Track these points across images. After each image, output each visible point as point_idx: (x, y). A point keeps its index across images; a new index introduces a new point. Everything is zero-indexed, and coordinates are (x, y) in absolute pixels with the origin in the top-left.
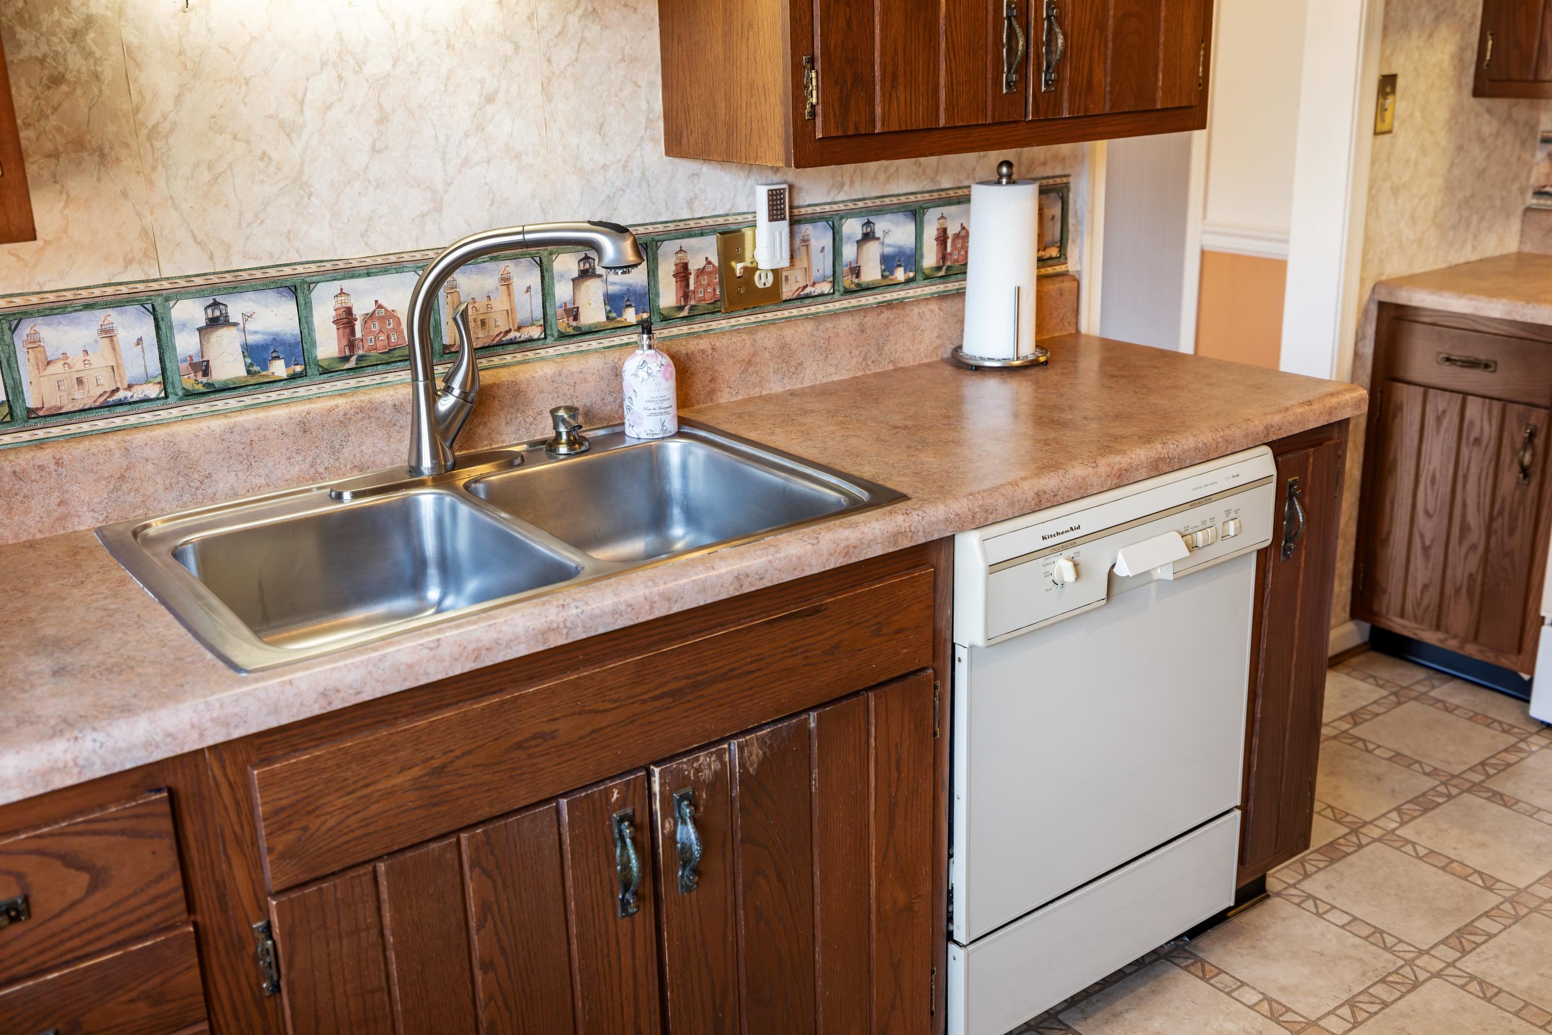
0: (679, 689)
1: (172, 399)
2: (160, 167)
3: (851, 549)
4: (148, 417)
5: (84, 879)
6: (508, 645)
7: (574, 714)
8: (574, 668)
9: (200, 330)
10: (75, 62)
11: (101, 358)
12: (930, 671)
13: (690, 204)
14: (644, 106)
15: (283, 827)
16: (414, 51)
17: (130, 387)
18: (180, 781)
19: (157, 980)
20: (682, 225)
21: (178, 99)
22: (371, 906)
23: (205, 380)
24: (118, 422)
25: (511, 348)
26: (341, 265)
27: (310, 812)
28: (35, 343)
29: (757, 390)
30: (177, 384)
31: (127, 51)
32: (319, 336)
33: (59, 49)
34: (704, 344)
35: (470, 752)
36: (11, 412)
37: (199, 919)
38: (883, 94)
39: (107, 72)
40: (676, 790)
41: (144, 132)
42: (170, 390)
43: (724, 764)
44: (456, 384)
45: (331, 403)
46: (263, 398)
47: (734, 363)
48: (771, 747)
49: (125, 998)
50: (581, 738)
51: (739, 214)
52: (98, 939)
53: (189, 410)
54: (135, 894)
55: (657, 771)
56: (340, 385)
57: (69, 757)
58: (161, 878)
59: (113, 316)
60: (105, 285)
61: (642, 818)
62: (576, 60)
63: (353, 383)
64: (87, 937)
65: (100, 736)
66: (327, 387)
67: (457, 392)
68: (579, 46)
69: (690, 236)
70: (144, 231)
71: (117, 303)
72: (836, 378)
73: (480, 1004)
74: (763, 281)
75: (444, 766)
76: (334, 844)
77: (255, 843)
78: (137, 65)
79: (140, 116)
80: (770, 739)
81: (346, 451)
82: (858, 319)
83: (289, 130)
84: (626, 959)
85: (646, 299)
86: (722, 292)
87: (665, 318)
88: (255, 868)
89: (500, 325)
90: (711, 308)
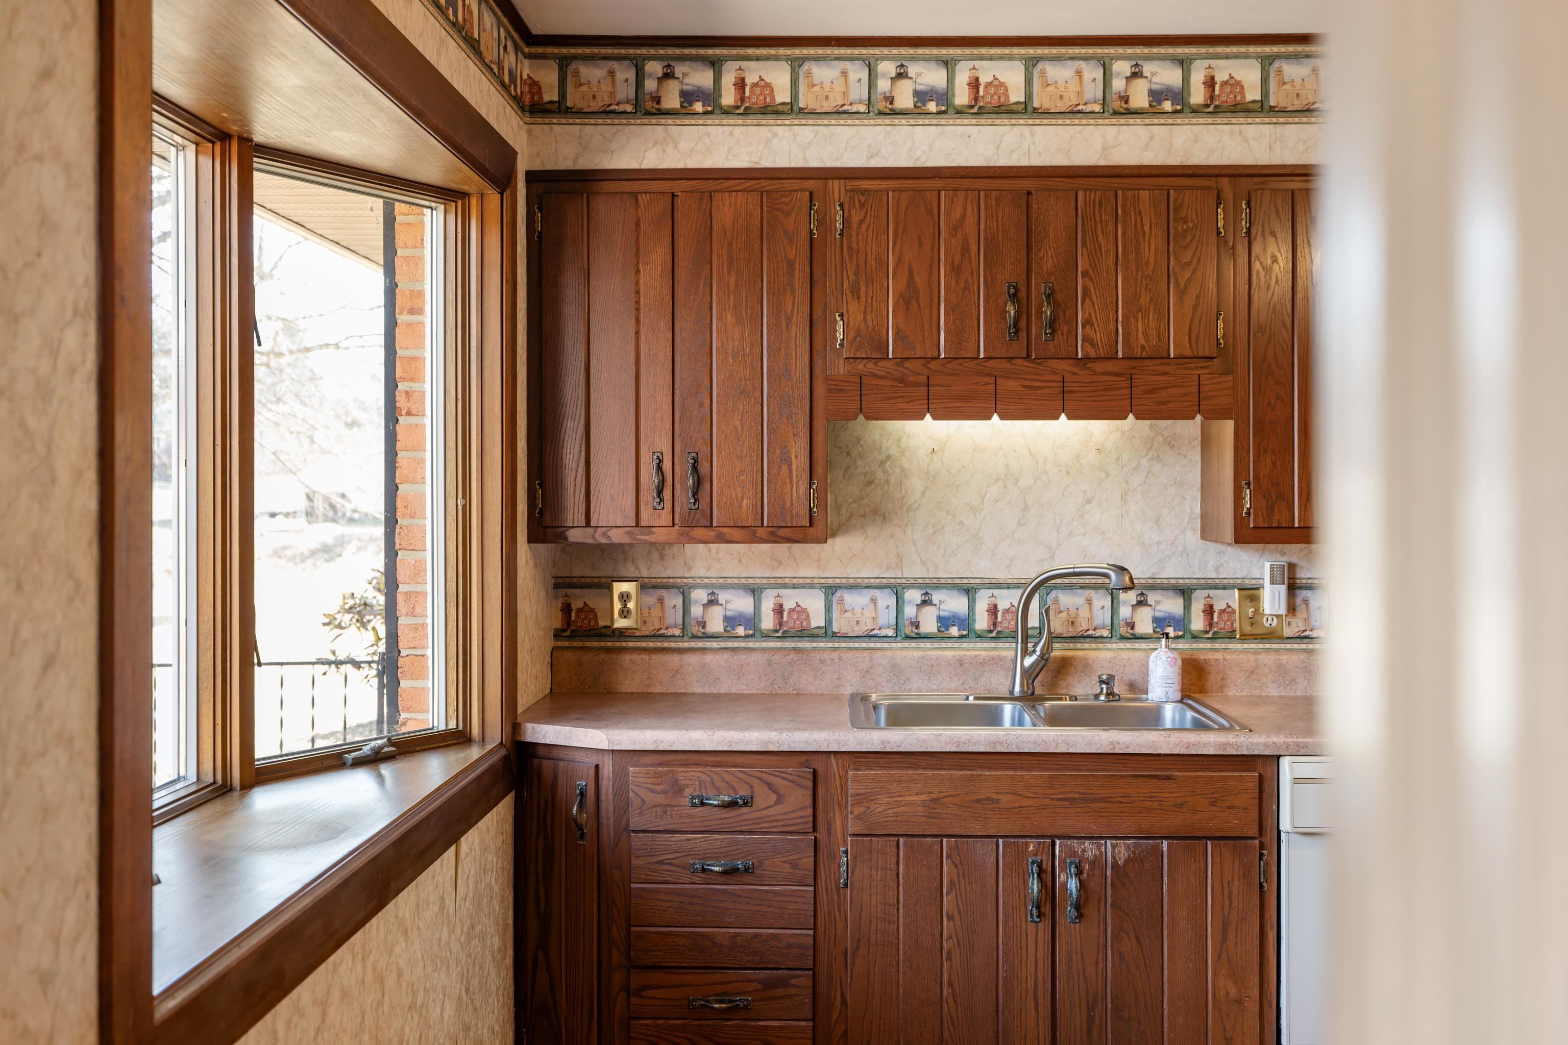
0: (1074, 799)
1: (899, 638)
2: (910, 525)
3: (1191, 746)
4: (886, 645)
5: (775, 797)
6: (974, 744)
7: (1011, 793)
8: (1014, 768)
9: (917, 605)
10: (880, 475)
11: (869, 613)
12: (1257, 842)
13: (1217, 569)
14: (1188, 510)
15: (858, 803)
16: (1047, 475)
17: (880, 629)
18: (820, 767)
19: (795, 857)
20: (1210, 581)
21: (923, 493)
22: (894, 859)
23: (916, 631)
24: (872, 645)
25: (1089, 640)
26: (994, 581)
27: (872, 800)
28: (841, 601)
29: (1258, 691)
30: (902, 631)
31: (904, 471)
32: (977, 617)
33: (874, 469)
34: (1219, 656)
35: (952, 796)
36: (826, 633)
37: (818, 836)
38: (1300, 505)
39: (893, 480)
40: (1071, 856)
41: (905, 508)
42: (898, 633)
43: (1101, 853)
44: (1038, 649)
45: (977, 653)
46: (944, 645)
47: (1240, 671)
48: (1134, 852)
49: (782, 859)
50: (1013, 808)
51: (1253, 579)
52: (775, 827)
53: (906, 645)
54: (793, 812)
55: (1058, 842)
56: (986, 645)
57: (776, 738)
58: (804, 808)
59: (877, 593)
60: (876, 578)
61: (1047, 866)
62: (1144, 483)
63: (993, 645)
64: (772, 824)
65: (790, 734)
66: (979, 645)
67: (1038, 653)
68: (1147, 475)
69: (1216, 588)
70: (898, 554)
71: (880, 587)
73: (945, 937)
74: (1269, 623)
75: (938, 799)
76: (881, 820)
77: (846, 808)
78: (907, 477)
79: (904, 500)
80: (1134, 847)
81: (982, 680)
83: (974, 510)
84: (1031, 948)
85: (1182, 623)
86: (1237, 625)
87: (1195, 637)
88: (845, 820)
89: (1083, 626)
90: (1229, 635)
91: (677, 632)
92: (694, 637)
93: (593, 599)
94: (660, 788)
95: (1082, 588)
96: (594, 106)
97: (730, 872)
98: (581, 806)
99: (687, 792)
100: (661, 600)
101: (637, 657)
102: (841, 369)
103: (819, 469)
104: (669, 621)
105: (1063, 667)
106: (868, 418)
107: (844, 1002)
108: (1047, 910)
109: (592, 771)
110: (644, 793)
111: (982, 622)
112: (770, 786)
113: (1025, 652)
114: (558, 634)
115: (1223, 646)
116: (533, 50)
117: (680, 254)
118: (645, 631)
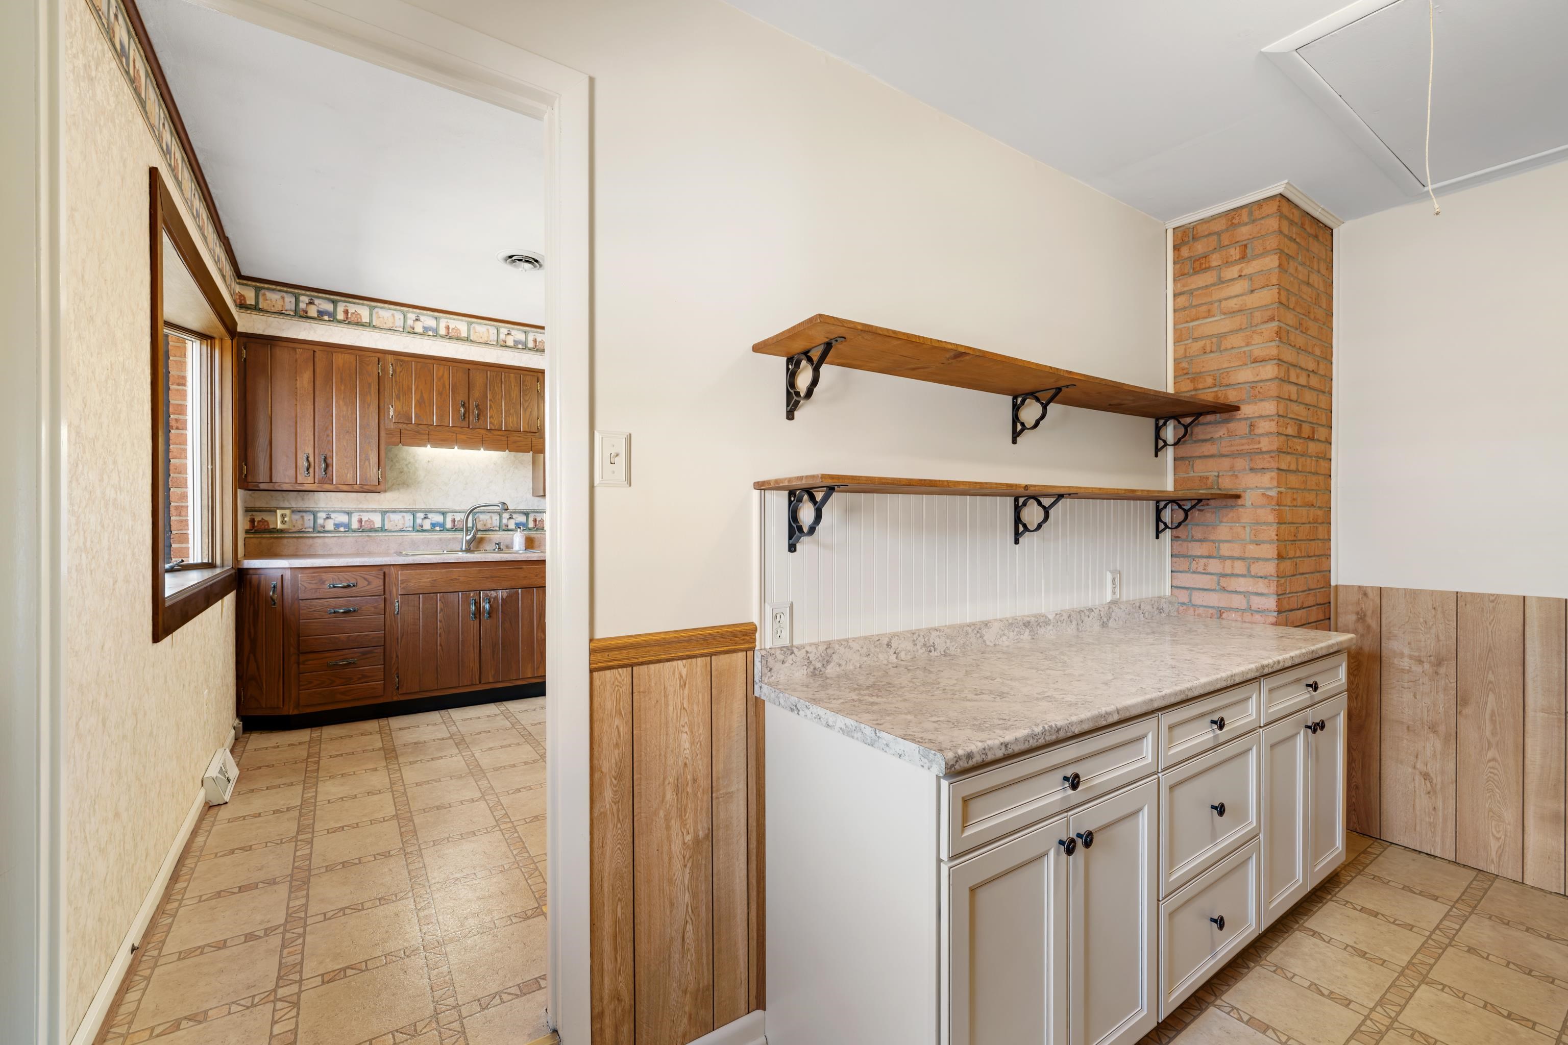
2: (419, 489)
3: (525, 558)
4: (409, 535)
5: (367, 583)
6: (450, 559)
7: (464, 576)
8: (465, 568)
9: (422, 519)
10: (406, 469)
11: (401, 522)
13: (538, 506)
14: (528, 486)
15: (403, 583)
16: (475, 472)
17: (406, 528)
18: (386, 571)
19: (376, 605)
20: (536, 511)
21: (425, 477)
22: (418, 602)
23: (421, 529)
24: (403, 535)
25: (490, 531)
26: (454, 510)
27: (408, 582)
28: (389, 517)
30: (416, 529)
31: (416, 468)
32: (447, 523)
34: (538, 536)
36: (382, 530)
37: (386, 596)
39: (411, 471)
40: (486, 597)
41: (417, 482)
42: (414, 530)
43: (497, 595)
45: (449, 537)
46: (433, 534)
48: (509, 594)
49: (370, 606)
50: (465, 581)
52: (367, 594)
53: (417, 534)
54: (375, 588)
55: (482, 592)
56: (451, 533)
57: (367, 560)
58: (380, 586)
59: (405, 514)
60: (404, 508)
61: (478, 600)
62: (511, 475)
63: (454, 533)
64: (365, 593)
66: (448, 533)
67: (472, 535)
68: (513, 473)
70: (414, 500)
71: (406, 512)
73: (438, 629)
75: (436, 579)
76: (412, 589)
77: (398, 585)
78: (418, 471)
79: (417, 479)
80: (509, 592)
81: (449, 546)
83: (446, 484)
85: (525, 525)
86: (545, 526)
87: (530, 530)
88: (397, 590)
89: (489, 526)
90: (542, 529)
91: (311, 530)
92: (319, 532)
93: (267, 517)
94: (314, 582)
95: (489, 511)
96: (273, 310)
97: (347, 612)
98: (274, 592)
99: (327, 583)
100: (302, 517)
101: (290, 540)
102: (392, 426)
103: (382, 463)
104: (306, 525)
105: (481, 540)
106: (403, 445)
107: (397, 656)
108: (478, 616)
109: (280, 577)
110: (306, 584)
111: (449, 525)
112: (365, 579)
113: (467, 535)
114: (249, 531)
115: (540, 533)
116: (241, 281)
117: (317, 375)
118: (294, 530)
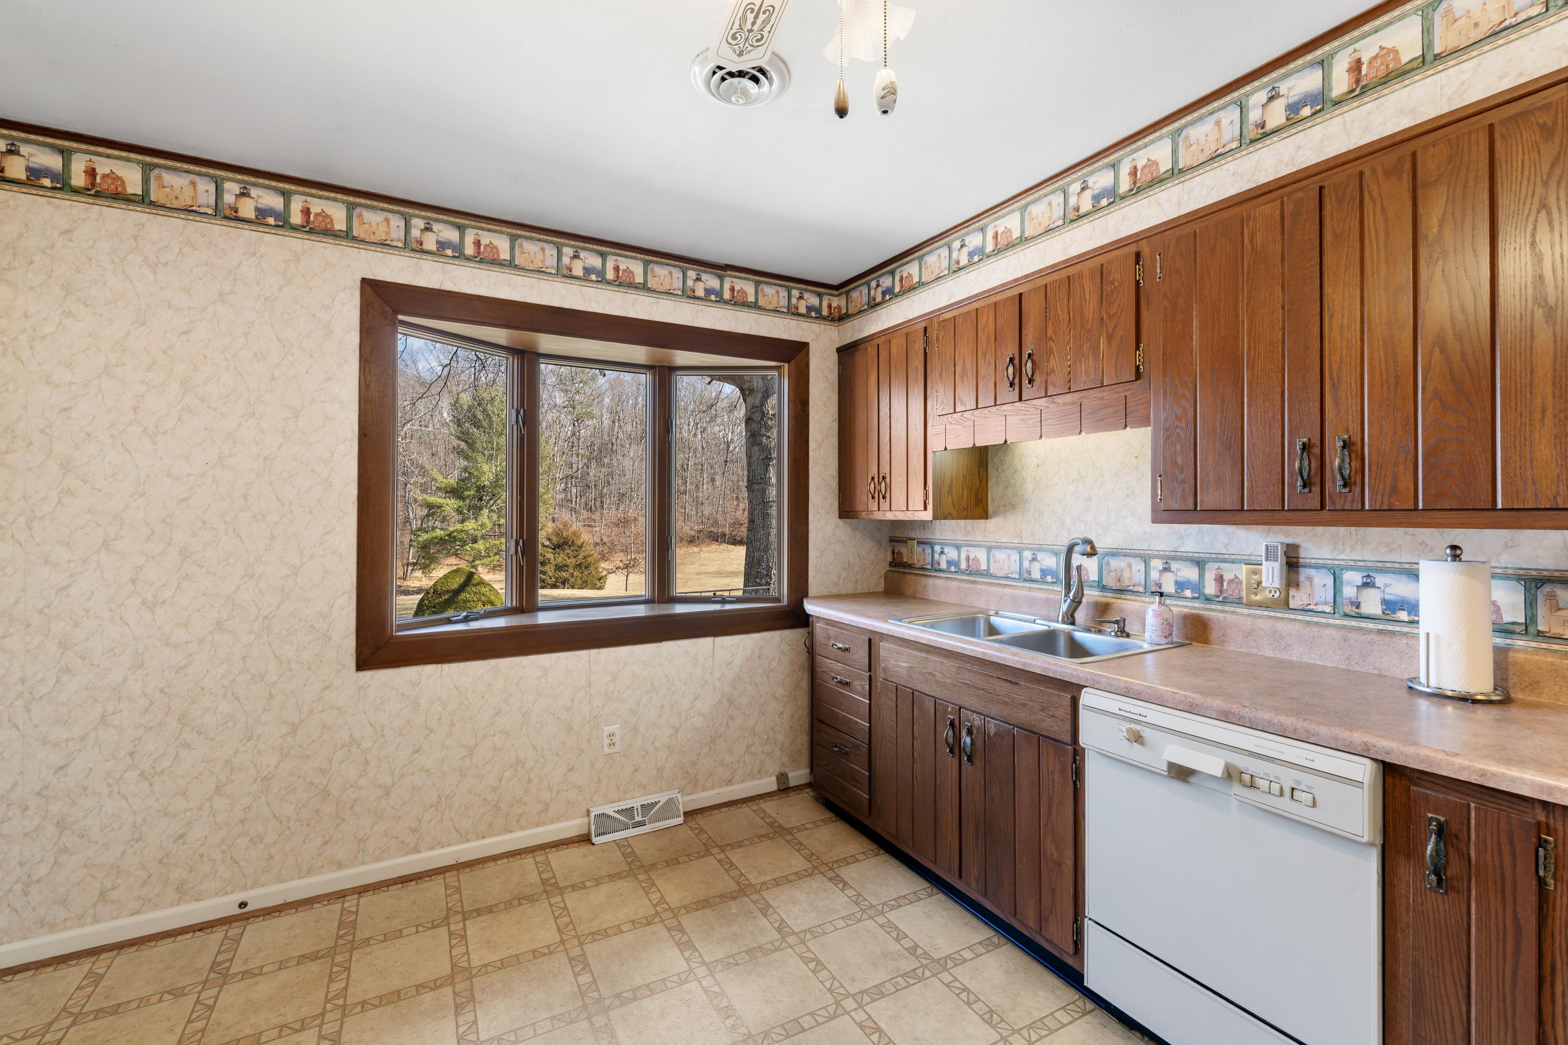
0: (969, 684)
2: (1026, 512)
4: (1015, 584)
5: (856, 649)
7: (940, 673)
10: (1012, 481)
11: (1007, 564)
12: (1070, 747)
15: (883, 660)
17: (1012, 574)
18: (873, 639)
19: (863, 683)
20: (1220, 556)
21: (1033, 492)
22: (895, 697)
24: (1008, 583)
25: (1130, 593)
28: (994, 556)
29: (1255, 650)
31: (1023, 479)
35: (917, 667)
36: (988, 573)
37: (871, 675)
38: (1201, 491)
39: (1018, 484)
40: (968, 722)
41: (1024, 501)
43: (982, 724)
47: (1239, 630)
48: (998, 730)
49: (860, 683)
50: (942, 683)
51: (1258, 556)
52: (858, 666)
54: (863, 659)
55: (962, 710)
58: (866, 658)
59: (1011, 552)
60: (1010, 543)
61: (956, 723)
64: (856, 664)
69: (1225, 562)
71: (1012, 548)
72: (1319, 663)
74: (1271, 594)
76: (892, 674)
77: (875, 660)
78: (1025, 482)
79: (1024, 496)
80: (998, 726)
82: (1342, 633)
85: (1197, 587)
86: (1244, 594)
87: (1208, 599)
88: (879, 669)
89: (1126, 583)
90: (1237, 601)
91: (929, 567)
92: (936, 570)
93: (902, 548)
94: (824, 635)
95: (1125, 555)
96: (857, 310)
97: (843, 683)
99: (832, 640)
100: (924, 550)
101: (913, 578)
102: (937, 422)
104: (927, 561)
105: (1107, 610)
107: (879, 768)
114: (891, 564)
115: (1232, 609)
118: (920, 565)
